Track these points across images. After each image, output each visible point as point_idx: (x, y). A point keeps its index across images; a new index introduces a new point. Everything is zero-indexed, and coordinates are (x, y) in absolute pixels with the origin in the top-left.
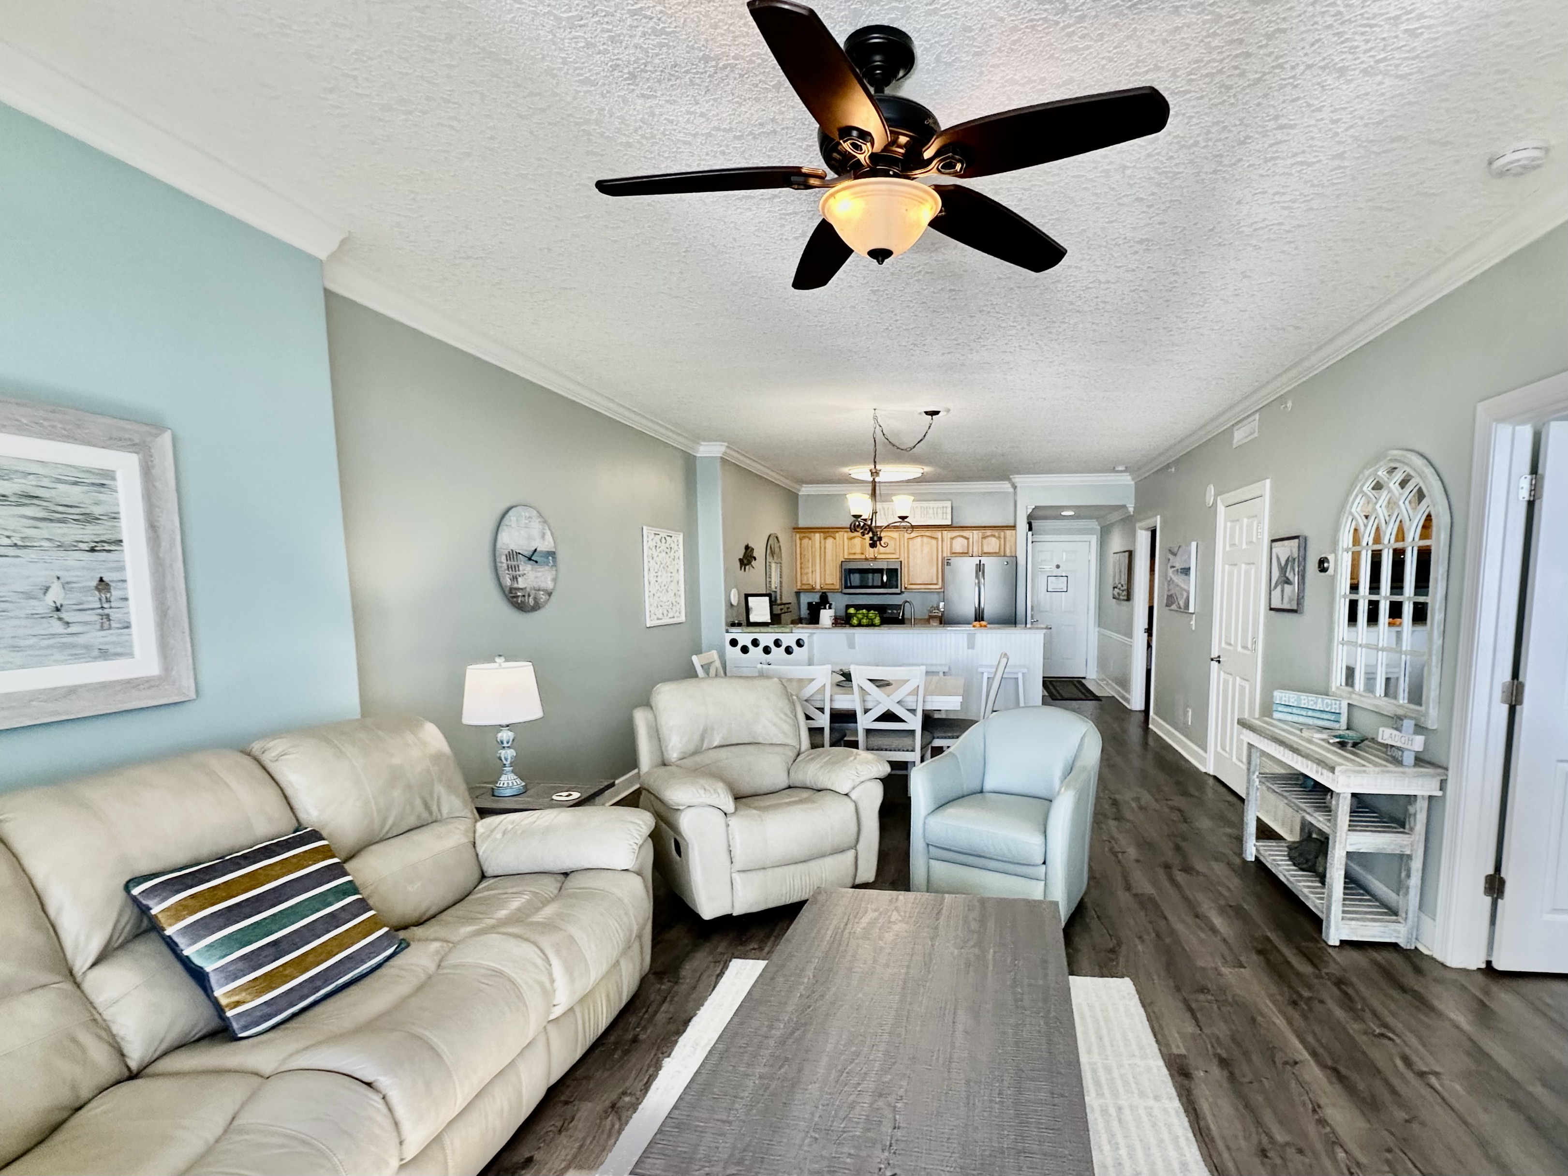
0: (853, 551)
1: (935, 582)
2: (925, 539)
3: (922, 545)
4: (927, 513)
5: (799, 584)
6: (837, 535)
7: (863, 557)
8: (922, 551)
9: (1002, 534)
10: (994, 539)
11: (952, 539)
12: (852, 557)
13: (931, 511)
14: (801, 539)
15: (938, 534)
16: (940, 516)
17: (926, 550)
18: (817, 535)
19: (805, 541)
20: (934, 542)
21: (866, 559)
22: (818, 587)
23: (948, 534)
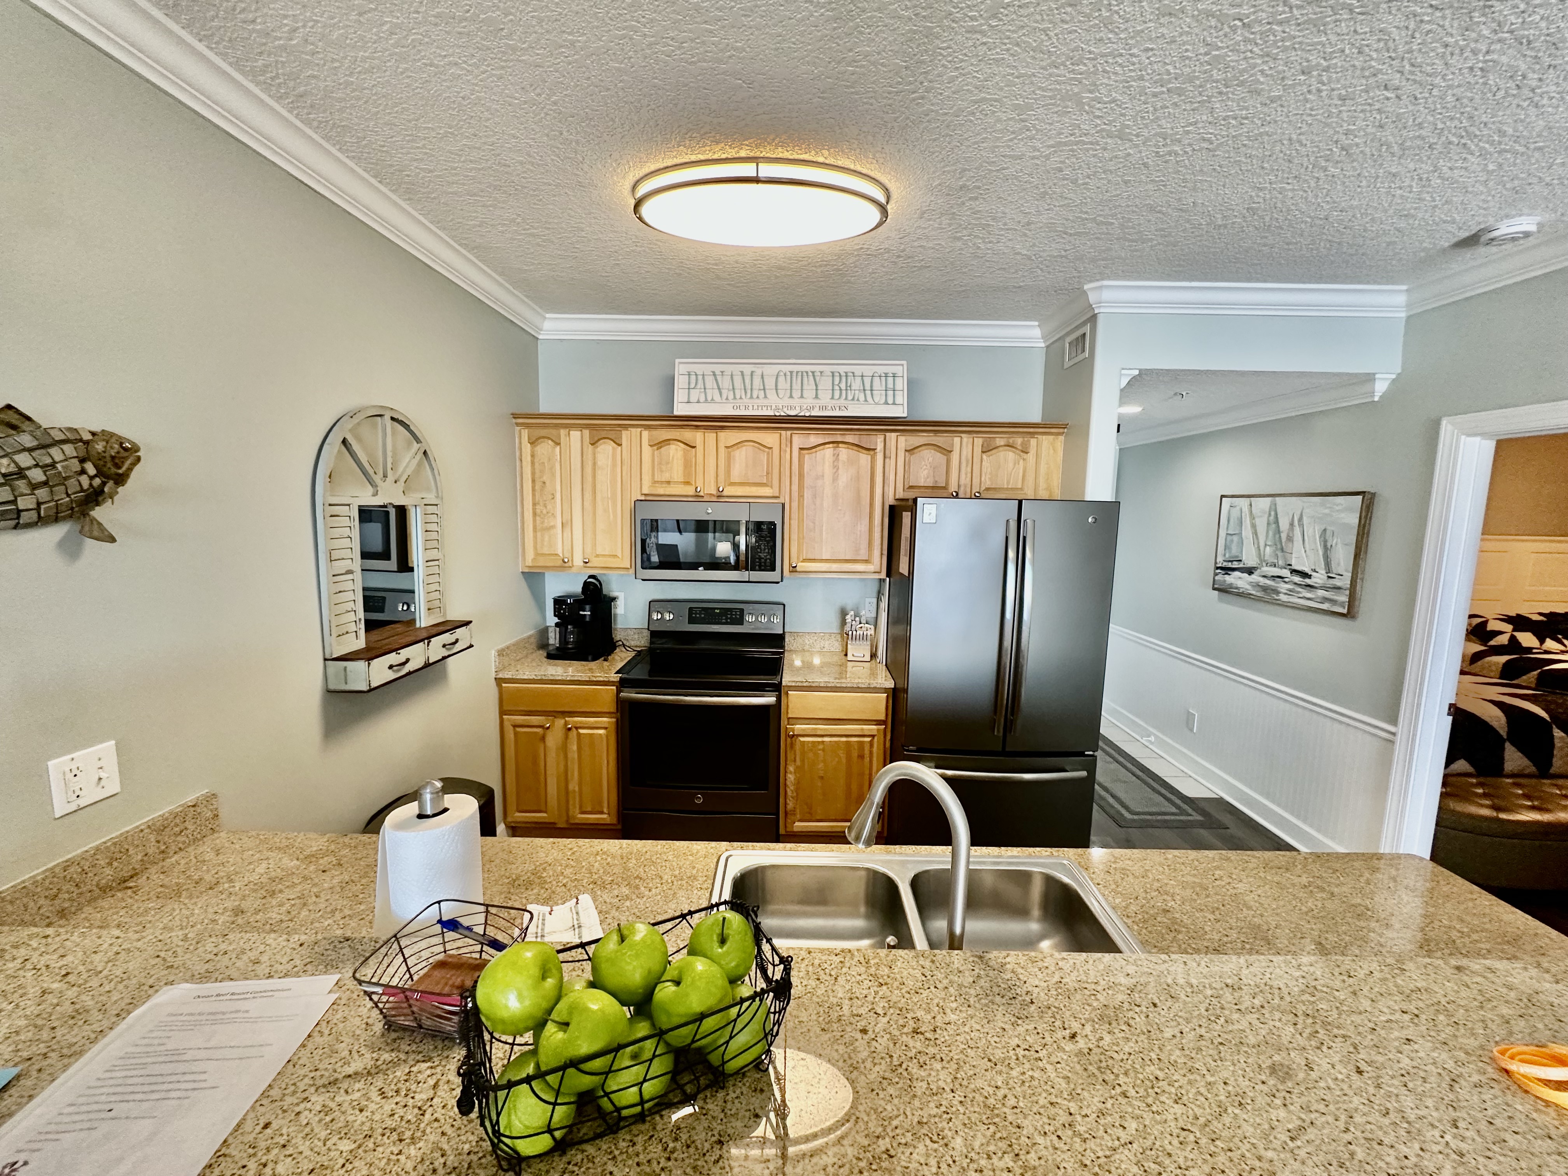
0: (666, 477)
1: (863, 555)
2: (843, 451)
3: (836, 468)
4: (848, 387)
5: (530, 555)
6: (625, 434)
7: (690, 491)
8: (835, 479)
9: (1033, 442)
10: (1010, 455)
11: (910, 451)
12: (661, 491)
13: (857, 384)
14: (533, 443)
15: (878, 441)
16: (879, 397)
17: (844, 477)
18: (575, 434)
19: (545, 448)
20: (864, 458)
21: (698, 497)
22: (578, 561)
23: (898, 442)
